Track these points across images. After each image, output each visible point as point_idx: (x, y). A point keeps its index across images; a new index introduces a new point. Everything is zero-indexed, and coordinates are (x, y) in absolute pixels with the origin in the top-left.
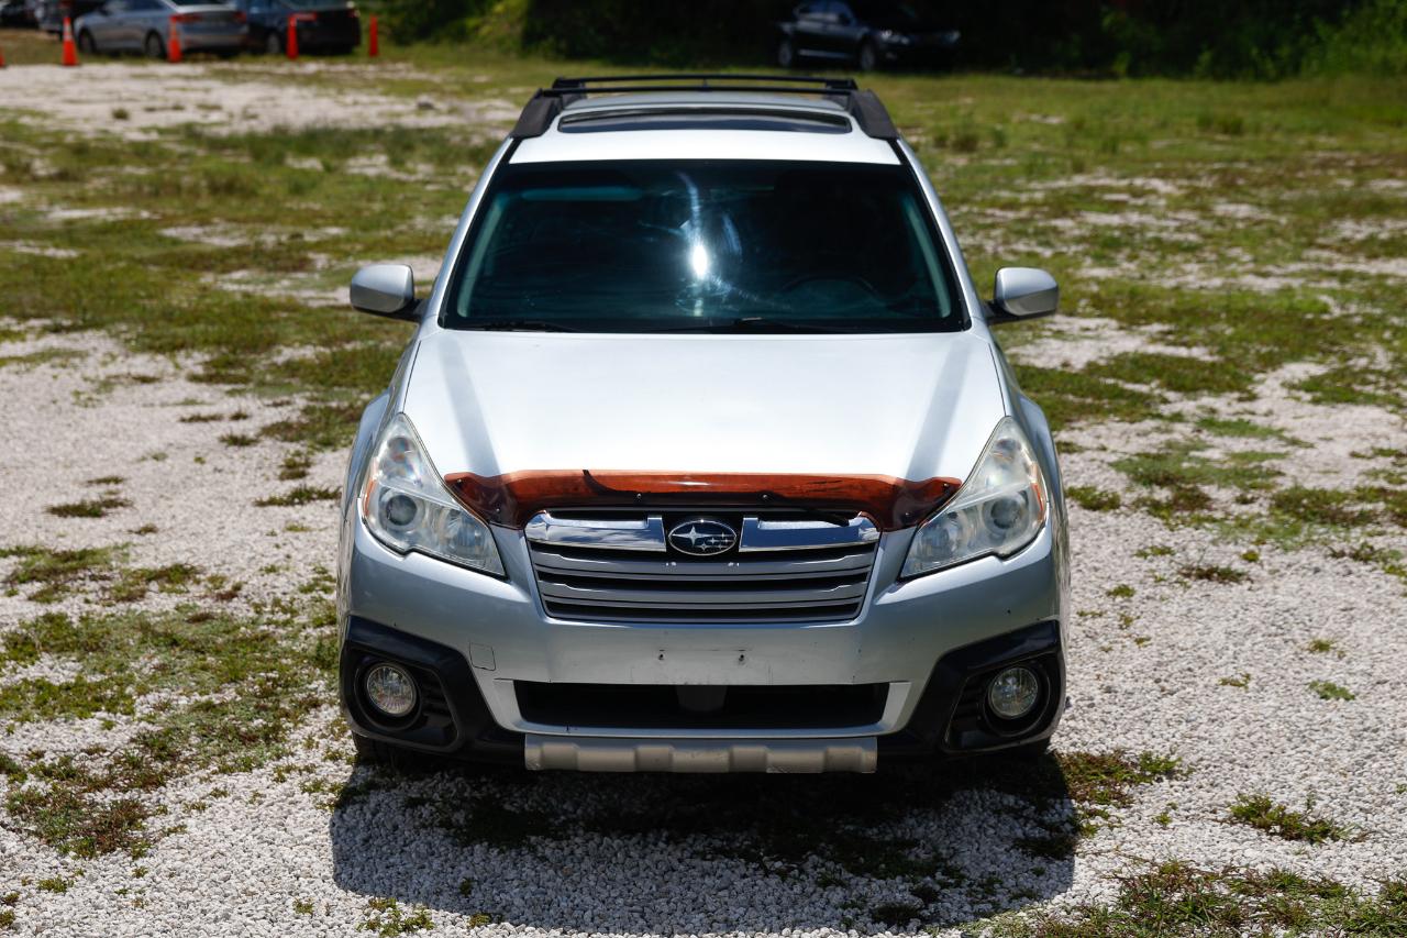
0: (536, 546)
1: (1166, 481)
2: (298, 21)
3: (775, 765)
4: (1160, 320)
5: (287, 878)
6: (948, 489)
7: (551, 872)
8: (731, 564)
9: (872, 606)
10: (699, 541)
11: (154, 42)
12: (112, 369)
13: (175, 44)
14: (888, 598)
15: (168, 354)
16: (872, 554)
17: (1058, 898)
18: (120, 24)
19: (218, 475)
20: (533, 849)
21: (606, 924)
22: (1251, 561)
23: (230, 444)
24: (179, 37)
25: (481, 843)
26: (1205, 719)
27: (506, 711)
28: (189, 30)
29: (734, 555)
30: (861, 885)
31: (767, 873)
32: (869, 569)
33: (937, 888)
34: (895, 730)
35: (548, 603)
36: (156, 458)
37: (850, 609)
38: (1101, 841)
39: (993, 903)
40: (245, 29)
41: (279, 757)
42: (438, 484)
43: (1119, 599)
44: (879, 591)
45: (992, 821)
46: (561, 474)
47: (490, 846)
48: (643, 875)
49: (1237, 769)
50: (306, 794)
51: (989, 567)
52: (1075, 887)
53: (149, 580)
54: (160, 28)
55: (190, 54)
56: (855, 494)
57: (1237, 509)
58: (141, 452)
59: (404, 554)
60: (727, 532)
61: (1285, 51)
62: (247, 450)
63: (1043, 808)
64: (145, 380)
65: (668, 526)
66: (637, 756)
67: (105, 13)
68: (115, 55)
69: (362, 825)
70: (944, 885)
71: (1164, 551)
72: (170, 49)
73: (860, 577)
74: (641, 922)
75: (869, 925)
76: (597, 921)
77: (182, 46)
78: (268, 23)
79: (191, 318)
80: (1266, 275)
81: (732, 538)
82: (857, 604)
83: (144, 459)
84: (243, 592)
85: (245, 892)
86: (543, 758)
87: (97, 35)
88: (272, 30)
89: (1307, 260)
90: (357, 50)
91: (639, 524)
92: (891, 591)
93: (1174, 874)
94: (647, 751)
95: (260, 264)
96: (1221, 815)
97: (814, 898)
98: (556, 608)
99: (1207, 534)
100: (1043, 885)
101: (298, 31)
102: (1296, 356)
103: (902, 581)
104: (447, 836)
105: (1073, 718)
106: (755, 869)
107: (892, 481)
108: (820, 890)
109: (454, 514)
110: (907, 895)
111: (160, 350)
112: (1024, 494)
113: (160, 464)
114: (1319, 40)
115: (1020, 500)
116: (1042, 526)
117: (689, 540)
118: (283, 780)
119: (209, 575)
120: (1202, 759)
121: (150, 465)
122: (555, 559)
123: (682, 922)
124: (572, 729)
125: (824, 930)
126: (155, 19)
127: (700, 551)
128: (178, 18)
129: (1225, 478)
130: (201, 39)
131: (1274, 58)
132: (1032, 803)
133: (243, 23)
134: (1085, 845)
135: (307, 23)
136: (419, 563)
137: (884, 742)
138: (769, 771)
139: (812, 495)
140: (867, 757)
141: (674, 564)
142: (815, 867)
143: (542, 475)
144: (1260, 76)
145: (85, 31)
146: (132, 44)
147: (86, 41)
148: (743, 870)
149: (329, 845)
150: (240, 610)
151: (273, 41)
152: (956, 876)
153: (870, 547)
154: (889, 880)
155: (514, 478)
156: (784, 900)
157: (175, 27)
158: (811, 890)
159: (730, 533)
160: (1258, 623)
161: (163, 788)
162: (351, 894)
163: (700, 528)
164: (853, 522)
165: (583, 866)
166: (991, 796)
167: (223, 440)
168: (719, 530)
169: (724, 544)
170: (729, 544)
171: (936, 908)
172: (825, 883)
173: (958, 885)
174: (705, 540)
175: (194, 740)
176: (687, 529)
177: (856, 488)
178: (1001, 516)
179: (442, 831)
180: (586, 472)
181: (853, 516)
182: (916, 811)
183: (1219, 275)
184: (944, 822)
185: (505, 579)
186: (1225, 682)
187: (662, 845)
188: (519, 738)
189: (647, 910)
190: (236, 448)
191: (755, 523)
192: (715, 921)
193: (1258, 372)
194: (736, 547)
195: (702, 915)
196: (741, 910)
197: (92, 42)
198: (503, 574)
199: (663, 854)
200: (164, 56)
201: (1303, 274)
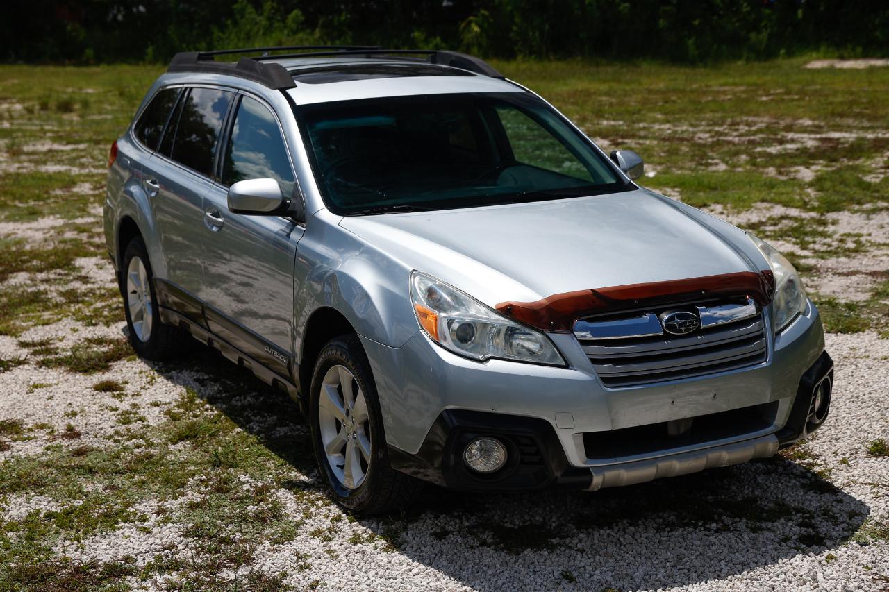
0: (583, 343)
3: (729, 461)
8: (698, 337)
9: (772, 352)
10: (680, 325)
14: (777, 346)
16: (762, 321)
17: (872, 513)
27: (575, 455)
29: (699, 331)
32: (763, 330)
34: (782, 428)
35: (602, 378)
37: (761, 356)
39: (845, 523)
41: (299, 527)
44: (773, 343)
59: (483, 362)
60: (694, 317)
65: (660, 319)
66: (658, 470)
73: (762, 336)
81: (697, 321)
82: (764, 353)
86: (604, 482)
92: (777, 341)
94: (663, 465)
96: (862, 454)
97: (760, 539)
98: (608, 381)
103: (777, 335)
106: (707, 531)
117: (675, 325)
122: (601, 349)
124: (617, 459)
127: (682, 331)
136: (494, 365)
138: (724, 466)
141: (669, 342)
143: (567, 296)
153: (760, 317)
163: (679, 317)
168: (690, 317)
169: (693, 325)
171: (824, 532)
174: (683, 324)
176: (671, 319)
181: (746, 298)
185: (567, 367)
194: (700, 326)
198: (564, 364)
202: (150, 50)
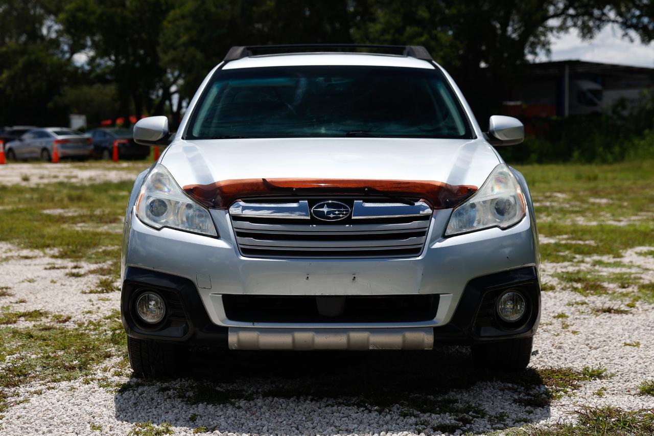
0: (235, 218)
1: (579, 280)
2: (119, 143)
3: (374, 344)
4: (566, 233)
5: (88, 418)
6: (470, 192)
7: (244, 412)
8: (347, 226)
9: (429, 249)
10: (329, 213)
11: (45, 154)
12: (9, 254)
13: (56, 154)
14: (437, 245)
15: (40, 249)
16: (429, 221)
17: (542, 422)
18: (29, 145)
19: (63, 287)
20: (233, 404)
21: (276, 432)
22: (631, 307)
23: (70, 276)
24: (58, 150)
25: (203, 403)
26: (617, 357)
27: (217, 314)
28: (63, 147)
29: (349, 221)
30: (425, 417)
31: (370, 411)
32: (427, 229)
33: (471, 418)
34: (443, 324)
35: (242, 249)
36: (30, 281)
37: (416, 251)
38: (564, 400)
39: (504, 425)
40: (92, 147)
41: (87, 375)
42: (179, 192)
43: (560, 319)
44: (433, 241)
45: (500, 393)
46: (250, 181)
47: (208, 404)
48: (298, 413)
49: (639, 375)
50: (102, 388)
51: (495, 233)
52: (551, 418)
53: (20, 317)
54: (49, 147)
55: (64, 159)
56: (418, 190)
57: (621, 290)
58: (21, 279)
59: (159, 229)
60: (345, 207)
61: (617, 149)
62: (79, 279)
63: (528, 388)
64: (27, 258)
65: (311, 206)
66: (294, 339)
67: (21, 140)
68: (25, 160)
69: (133, 398)
70: (474, 417)
71: (583, 303)
72: (53, 156)
73: (422, 233)
74: (296, 431)
75: (432, 432)
76: (270, 431)
77: (60, 155)
78: (103, 145)
79: (55, 238)
80: (620, 221)
81: (348, 211)
82: (420, 248)
83: (23, 282)
84: (73, 319)
85: (62, 423)
86: (239, 341)
87: (16, 152)
88: (105, 148)
89: (641, 216)
90: (148, 158)
91: (295, 205)
92: (439, 242)
93: (610, 412)
94: (300, 336)
95: (93, 220)
96: (633, 392)
97: (398, 421)
98: (247, 252)
99: (604, 298)
100: (533, 417)
101: (118, 148)
102: (641, 244)
103: (445, 237)
104: (182, 401)
105: (541, 357)
106: (363, 411)
107: (438, 184)
108: (402, 418)
109: (189, 206)
110: (453, 421)
111: (37, 247)
112: (514, 197)
113: (32, 284)
114: (633, 145)
115: (512, 200)
116: (525, 215)
117: (324, 212)
118: (88, 383)
119: (53, 315)
120: (618, 371)
121: (26, 284)
122: (247, 225)
123: (321, 430)
124: (256, 324)
125: (405, 433)
126: (48, 142)
127: (330, 218)
128: (58, 141)
129: (612, 280)
130: (70, 152)
131: (611, 153)
132: (522, 386)
133: (90, 144)
134: (554, 402)
135: (123, 144)
136: (167, 233)
137: (437, 331)
138: (371, 348)
139: (393, 189)
140: (427, 339)
141: (315, 226)
142: (398, 409)
143: (239, 182)
144: (604, 161)
145: (10, 150)
146: (35, 155)
147: (11, 154)
148: (356, 410)
149: (114, 405)
150: (70, 326)
151: (106, 153)
152: (481, 414)
153: (427, 218)
154: (442, 415)
155: (222, 184)
156: (381, 422)
157: (56, 146)
158: (397, 417)
159: (347, 208)
160: (640, 326)
161: (18, 387)
162: (125, 422)
163: (329, 206)
164: (417, 204)
165: (262, 410)
166: (498, 384)
167: (67, 274)
168: (340, 207)
169: (343, 214)
170: (346, 214)
171: (471, 426)
172: (405, 415)
173: (482, 417)
174: (333, 212)
175: (38, 369)
176: (322, 206)
177: (418, 187)
178: (501, 209)
179: (179, 400)
180: (264, 180)
181: (417, 201)
182: (455, 390)
183: (595, 220)
184: (472, 393)
185: (218, 237)
186: (626, 344)
187: (308, 402)
188: (225, 330)
189: (300, 427)
190: (74, 278)
191: (361, 204)
192: (340, 430)
193: (621, 249)
194: (350, 216)
195: (332, 428)
196: (356, 426)
197: (14, 155)
198: (216, 235)
199: (308, 405)
200: (50, 160)
201: (639, 220)
202: (576, 154)
